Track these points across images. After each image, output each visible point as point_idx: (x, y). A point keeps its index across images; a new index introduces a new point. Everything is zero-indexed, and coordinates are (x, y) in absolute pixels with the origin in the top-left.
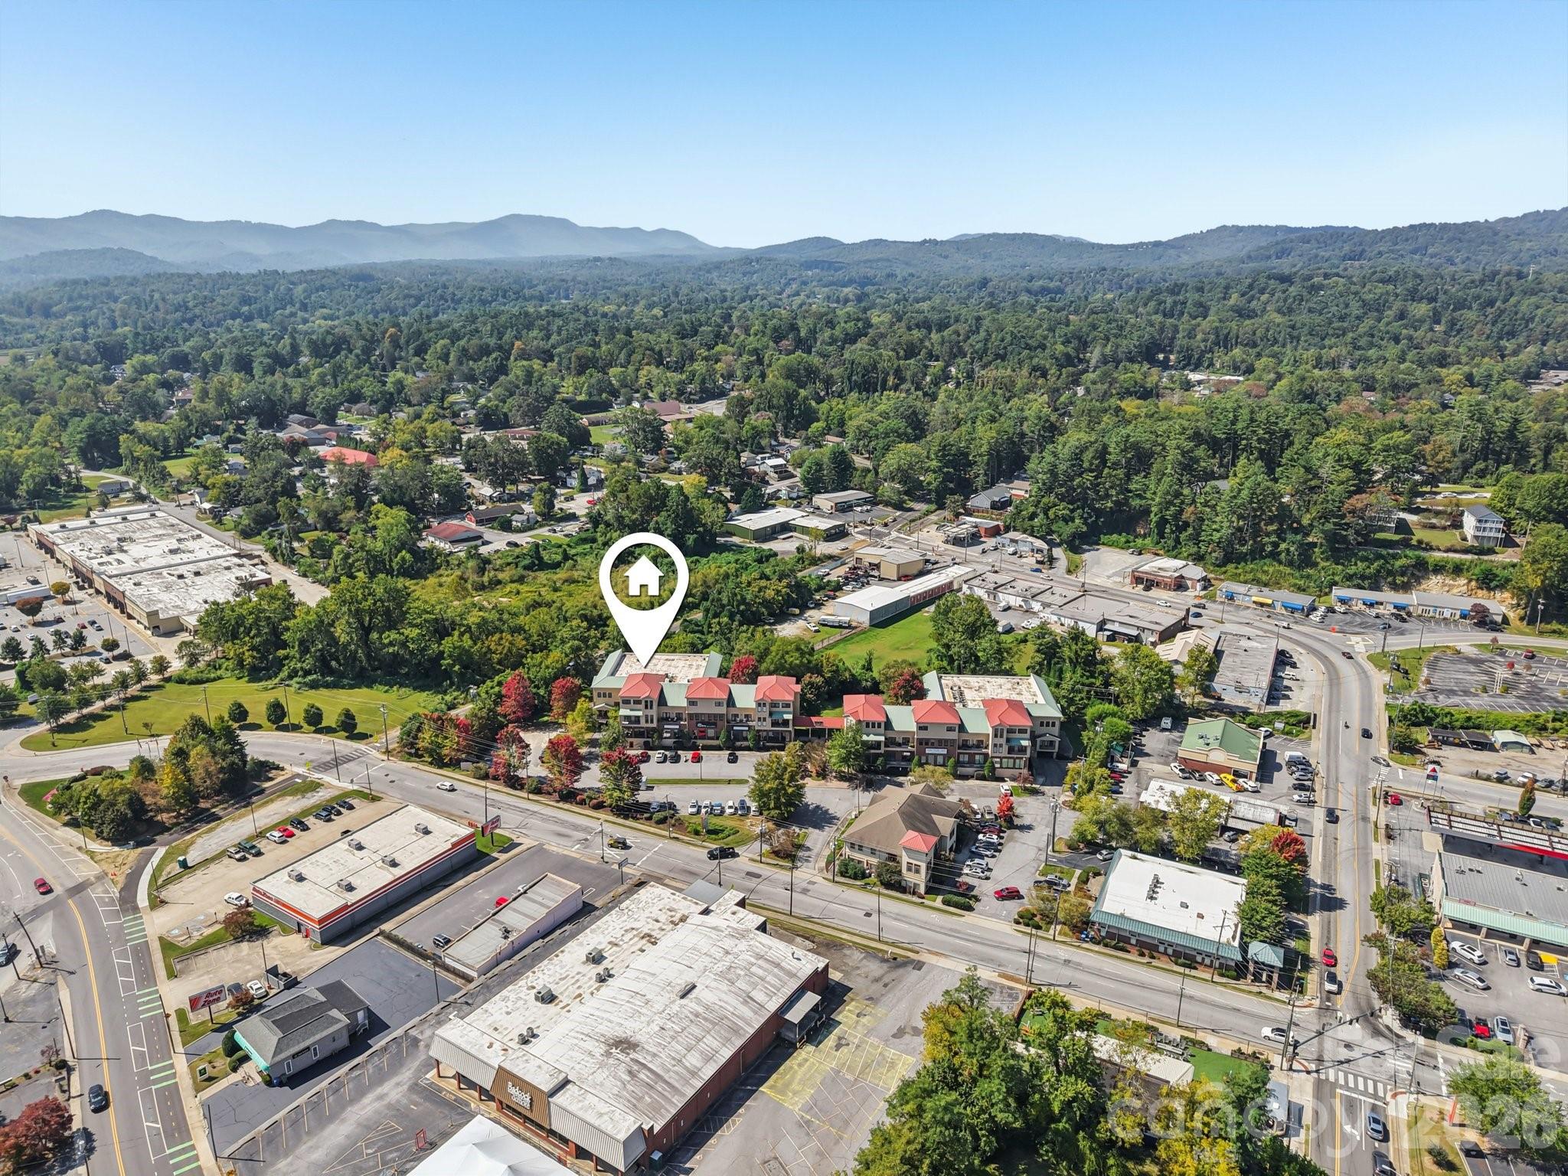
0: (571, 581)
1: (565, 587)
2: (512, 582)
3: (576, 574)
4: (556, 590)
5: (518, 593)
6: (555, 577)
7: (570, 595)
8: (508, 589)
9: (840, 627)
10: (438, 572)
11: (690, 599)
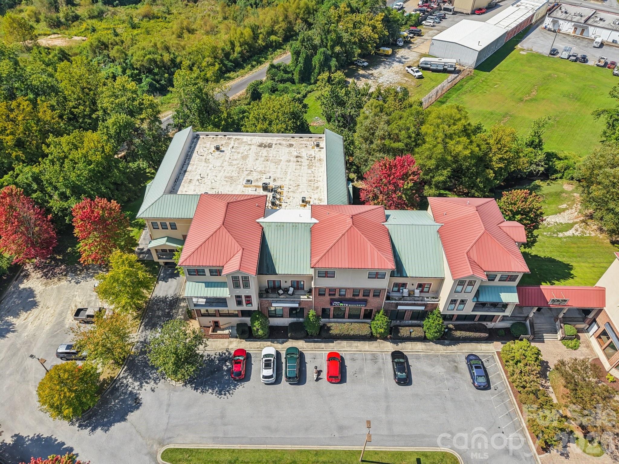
0: (149, 16)
1: (145, 23)
2: (91, 17)
3: (155, 10)
4: (134, 27)
5: (94, 30)
6: (134, 12)
7: (148, 33)
8: (84, 26)
9: (445, 71)
10: (18, 8)
11: (273, 38)
